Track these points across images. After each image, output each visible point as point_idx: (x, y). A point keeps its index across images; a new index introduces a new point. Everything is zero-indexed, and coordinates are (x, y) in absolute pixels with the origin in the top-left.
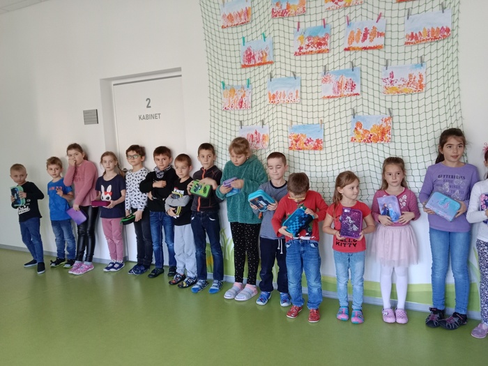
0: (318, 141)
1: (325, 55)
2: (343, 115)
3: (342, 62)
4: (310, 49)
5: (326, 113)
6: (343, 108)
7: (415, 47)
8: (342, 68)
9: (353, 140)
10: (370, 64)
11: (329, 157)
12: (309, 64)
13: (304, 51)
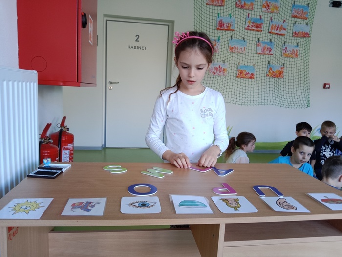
0: (252, 74)
1: (259, 33)
2: (264, 63)
3: (266, 38)
4: (253, 28)
5: (257, 61)
6: (264, 60)
7: (295, 38)
8: (266, 41)
9: (267, 76)
10: (278, 42)
11: (255, 83)
13: (250, 28)
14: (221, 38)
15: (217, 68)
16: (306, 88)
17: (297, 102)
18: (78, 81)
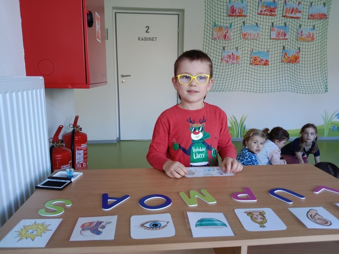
0: (266, 61)
1: (273, 17)
2: (279, 48)
3: (281, 22)
4: (266, 13)
5: (271, 47)
6: (279, 45)
7: (312, 21)
8: (280, 25)
9: (282, 61)
10: (293, 26)
11: (270, 69)
12: (265, 20)
13: (263, 13)
14: (233, 24)
15: (230, 56)
16: (324, 73)
17: (314, 88)
18: (86, 83)
